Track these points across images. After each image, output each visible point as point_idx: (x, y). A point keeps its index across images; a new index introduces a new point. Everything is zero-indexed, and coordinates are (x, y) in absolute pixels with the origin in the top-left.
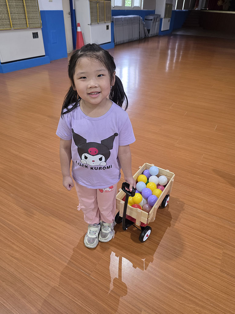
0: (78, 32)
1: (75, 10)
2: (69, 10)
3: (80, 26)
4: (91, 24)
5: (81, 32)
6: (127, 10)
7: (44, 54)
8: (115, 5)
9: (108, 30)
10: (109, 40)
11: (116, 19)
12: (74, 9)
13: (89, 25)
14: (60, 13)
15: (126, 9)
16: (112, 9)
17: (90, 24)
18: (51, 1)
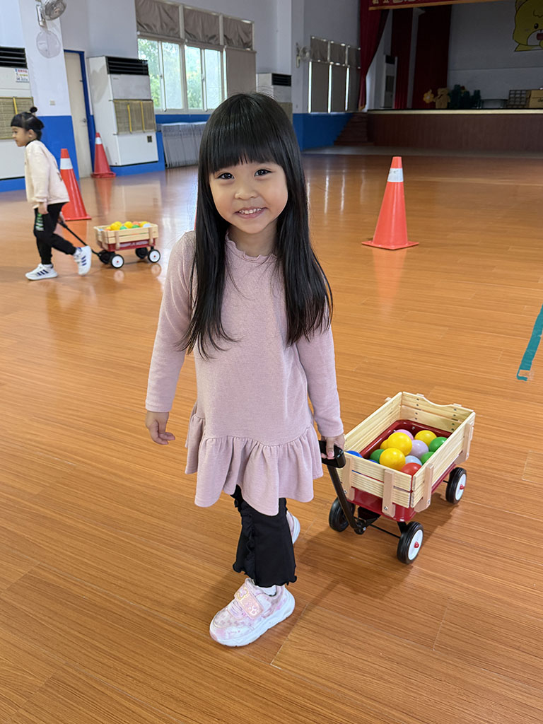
0: (97, 145)
1: (93, 116)
2: (84, 116)
3: (99, 136)
4: (118, 134)
5: (102, 145)
6: (192, 115)
8: (168, 108)
9: (150, 143)
10: (154, 157)
11: (165, 127)
12: (91, 114)
13: (114, 135)
14: (68, 120)
15: (189, 113)
16: (156, 113)
17: (115, 133)
18: (53, 104)
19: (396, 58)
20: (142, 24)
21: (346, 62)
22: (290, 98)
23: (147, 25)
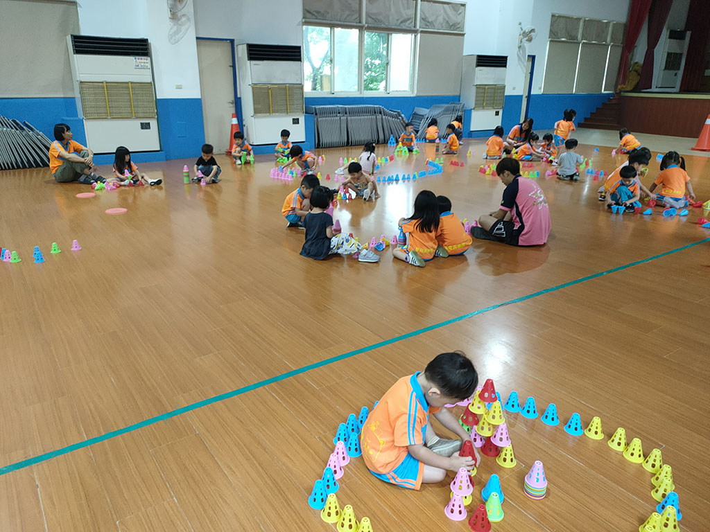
1: (240, 98)
2: (232, 98)
3: (235, 117)
5: (237, 125)
6: (367, 98)
7: (159, 149)
9: (296, 124)
10: (301, 139)
12: (239, 96)
14: (195, 102)
17: (252, 115)
18: (179, 87)
19: (688, 34)
20: (312, 11)
21: (609, 39)
22: (504, 80)
23: (318, 12)
